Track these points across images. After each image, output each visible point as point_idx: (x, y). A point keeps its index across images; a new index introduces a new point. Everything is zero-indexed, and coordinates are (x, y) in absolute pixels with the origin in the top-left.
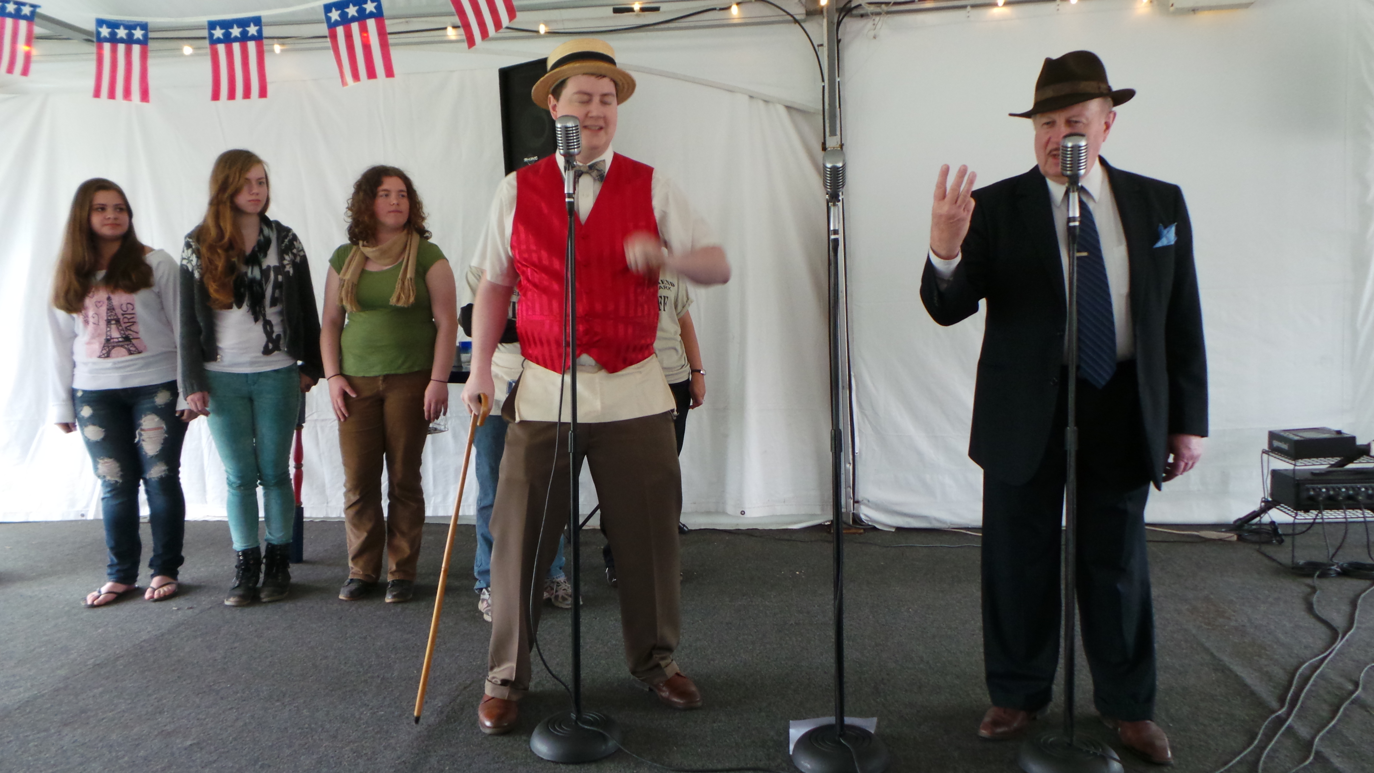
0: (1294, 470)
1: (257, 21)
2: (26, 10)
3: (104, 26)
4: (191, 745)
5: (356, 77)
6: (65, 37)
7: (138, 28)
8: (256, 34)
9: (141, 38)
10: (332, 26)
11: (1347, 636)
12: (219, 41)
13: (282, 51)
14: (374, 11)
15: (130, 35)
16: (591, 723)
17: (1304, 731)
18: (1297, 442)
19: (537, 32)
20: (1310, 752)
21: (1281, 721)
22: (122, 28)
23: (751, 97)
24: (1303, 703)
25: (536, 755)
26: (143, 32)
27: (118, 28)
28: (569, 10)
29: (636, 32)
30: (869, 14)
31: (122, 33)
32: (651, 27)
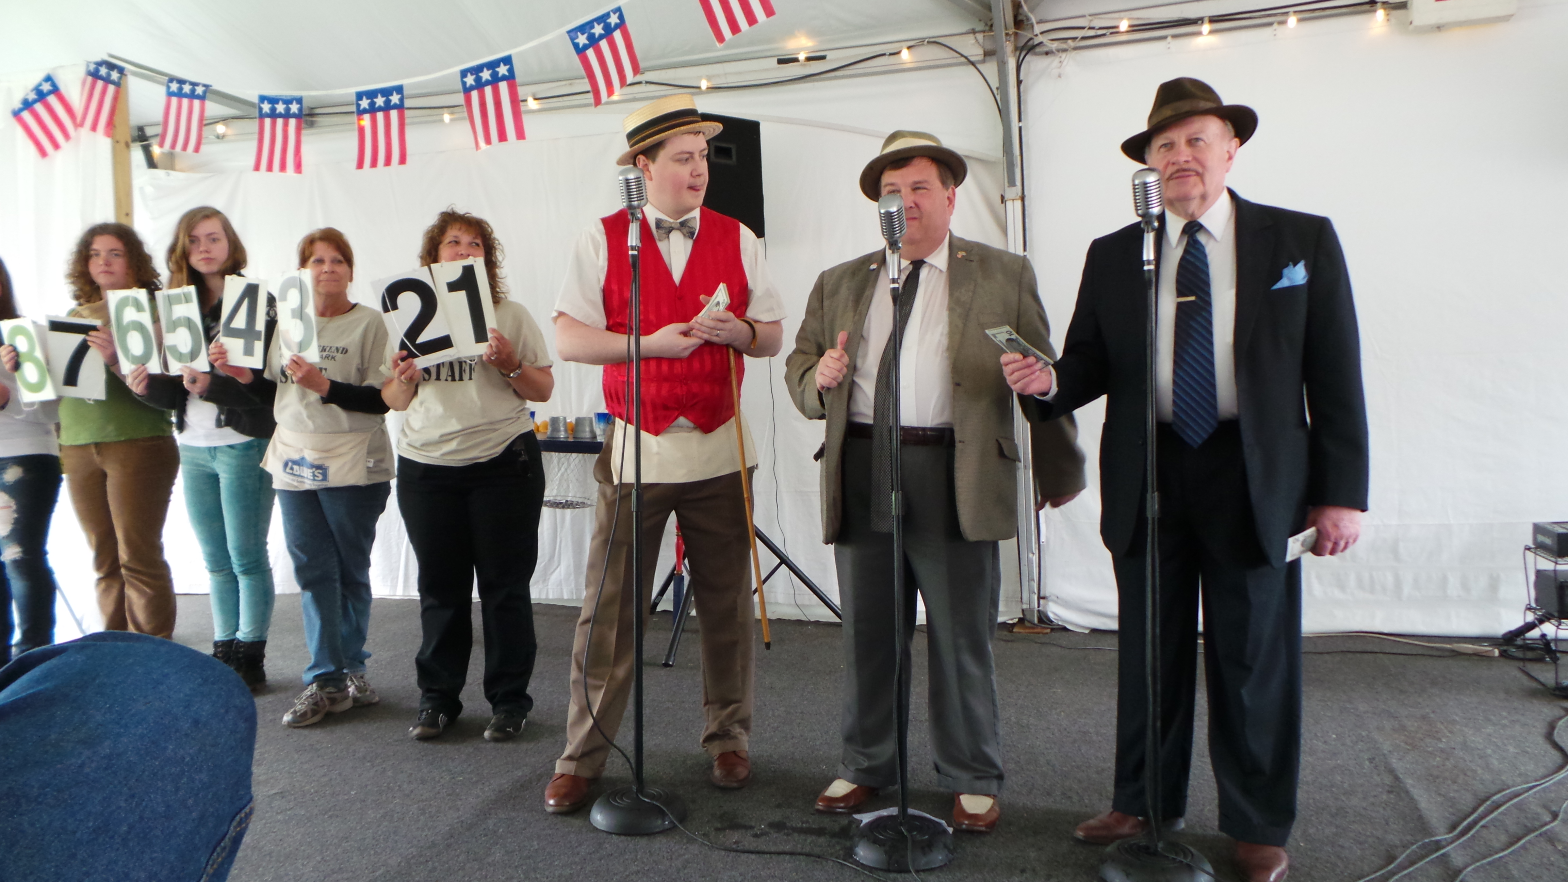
0: (1555, 571)
1: (399, 89)
2: (199, 90)
3: (266, 102)
5: (488, 141)
7: (294, 102)
8: (398, 102)
9: (297, 112)
10: (467, 91)
12: (365, 111)
14: (507, 73)
15: (288, 110)
16: (652, 797)
17: (1458, 859)
18: (1562, 537)
19: (699, 88)
21: (1439, 846)
22: (281, 103)
24: (1478, 830)
25: (593, 826)
26: (298, 106)
27: (277, 103)
28: (732, 63)
29: (801, 83)
30: (1054, 51)
31: (280, 108)
32: (817, 77)
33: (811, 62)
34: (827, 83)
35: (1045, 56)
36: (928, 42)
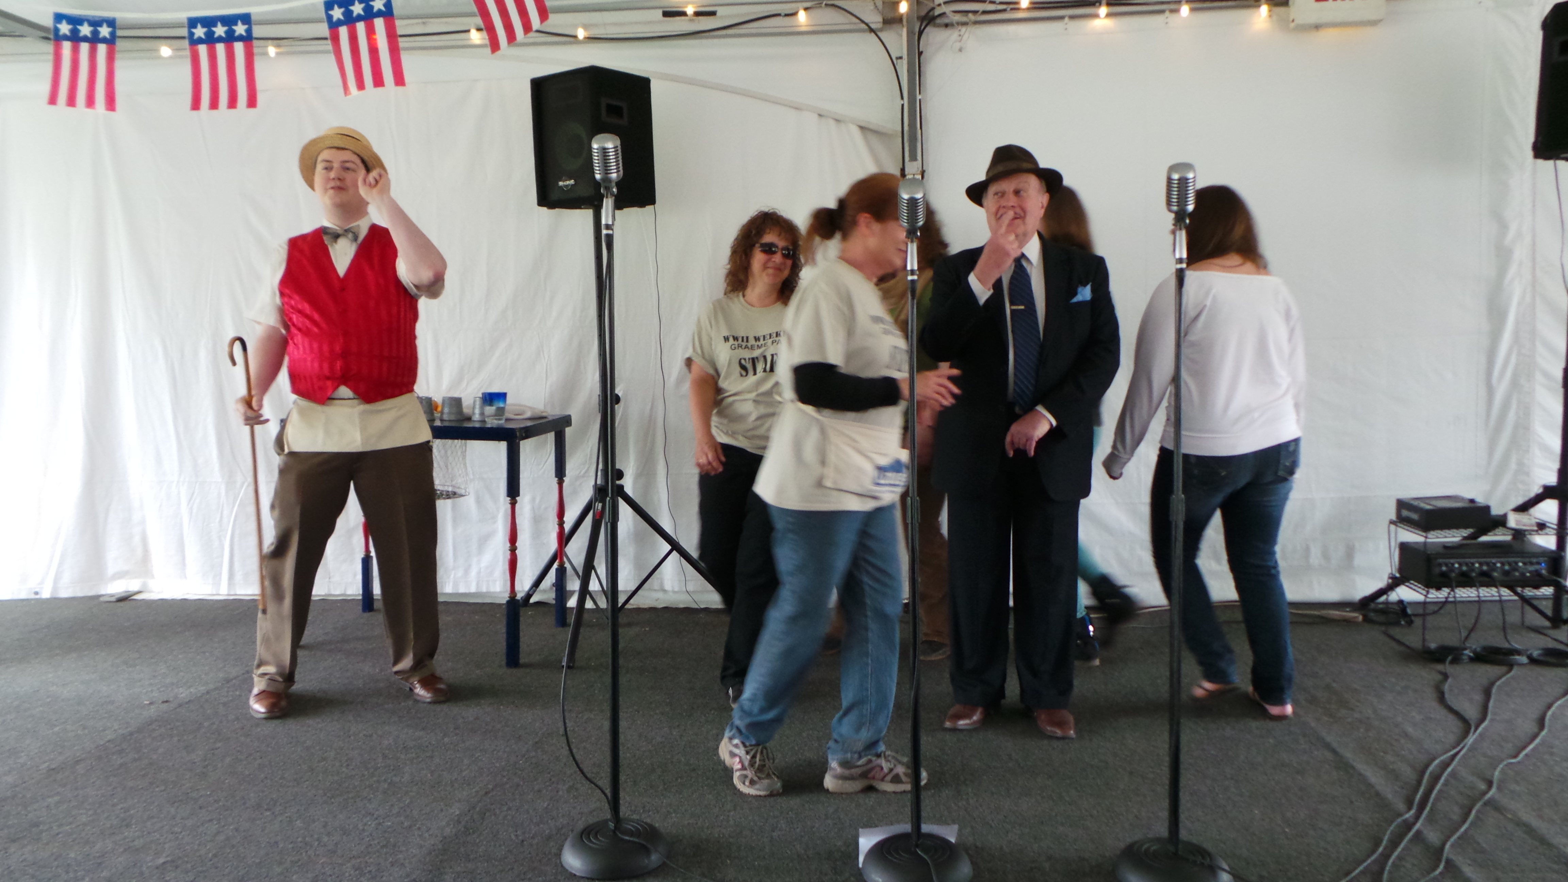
0: (1425, 543)
1: (246, 19)
3: (64, 22)
4: (164, 863)
5: (361, 84)
6: (17, 34)
7: (105, 25)
8: (244, 34)
9: (108, 36)
10: (334, 26)
11: (1480, 729)
12: (200, 41)
13: (277, 54)
14: (383, 9)
15: (95, 33)
16: (631, 834)
17: (1433, 837)
18: (1428, 512)
19: (575, 37)
20: (1440, 861)
21: (1409, 826)
22: (85, 24)
23: (820, 115)
24: (1433, 803)
25: (567, 870)
26: (110, 29)
27: (81, 24)
28: (612, 13)
29: (686, 39)
30: (954, 22)
31: (85, 30)
32: (707, 34)
33: (700, 18)
34: (715, 41)
35: (944, 28)
36: (826, 5)
